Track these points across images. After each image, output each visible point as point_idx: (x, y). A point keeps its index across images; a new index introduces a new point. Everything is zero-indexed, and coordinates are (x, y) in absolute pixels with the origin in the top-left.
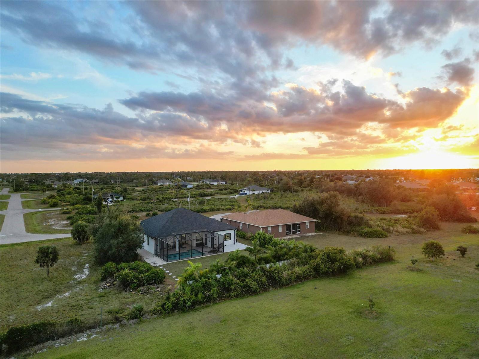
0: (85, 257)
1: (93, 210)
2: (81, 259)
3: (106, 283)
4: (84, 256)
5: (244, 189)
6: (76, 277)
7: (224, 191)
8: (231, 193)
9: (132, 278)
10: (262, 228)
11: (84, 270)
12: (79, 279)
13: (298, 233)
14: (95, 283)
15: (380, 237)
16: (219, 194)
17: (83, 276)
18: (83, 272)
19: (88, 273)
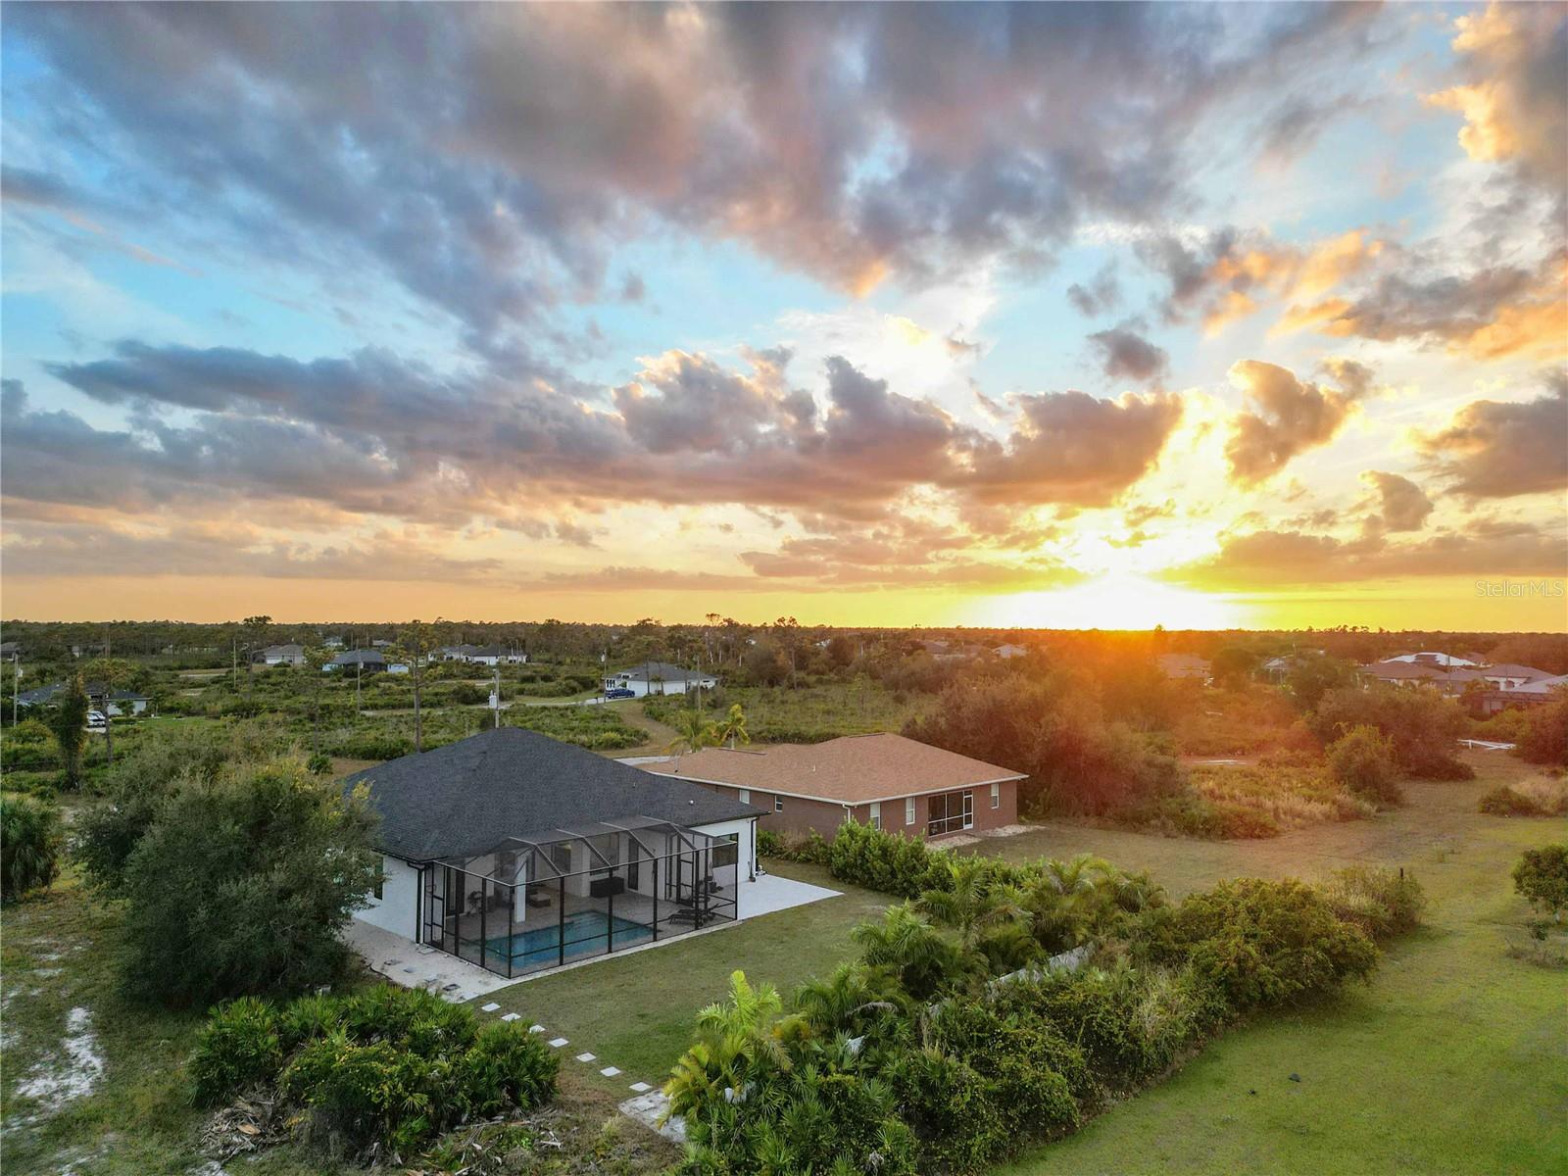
0: (49, 972)
1: (30, 752)
2: (31, 982)
3: (235, 1117)
4: (43, 966)
5: (619, 677)
6: (34, 1089)
7: (541, 685)
8: (574, 691)
9: (395, 1087)
10: (851, 807)
11: (72, 1045)
12: (54, 1102)
13: (966, 828)
14: (165, 1121)
15: (1259, 837)
16: (527, 695)
17: (73, 1081)
18: (64, 1062)
19: (97, 1062)
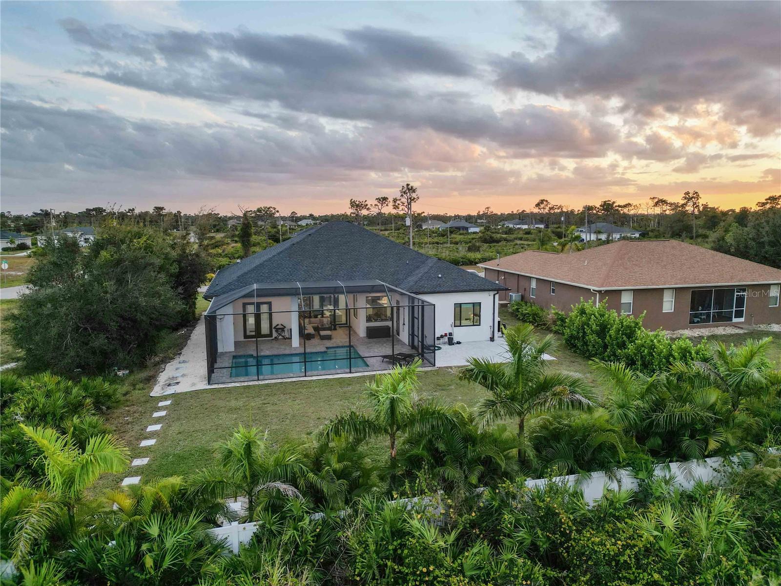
10: (599, 292)
13: (735, 320)
